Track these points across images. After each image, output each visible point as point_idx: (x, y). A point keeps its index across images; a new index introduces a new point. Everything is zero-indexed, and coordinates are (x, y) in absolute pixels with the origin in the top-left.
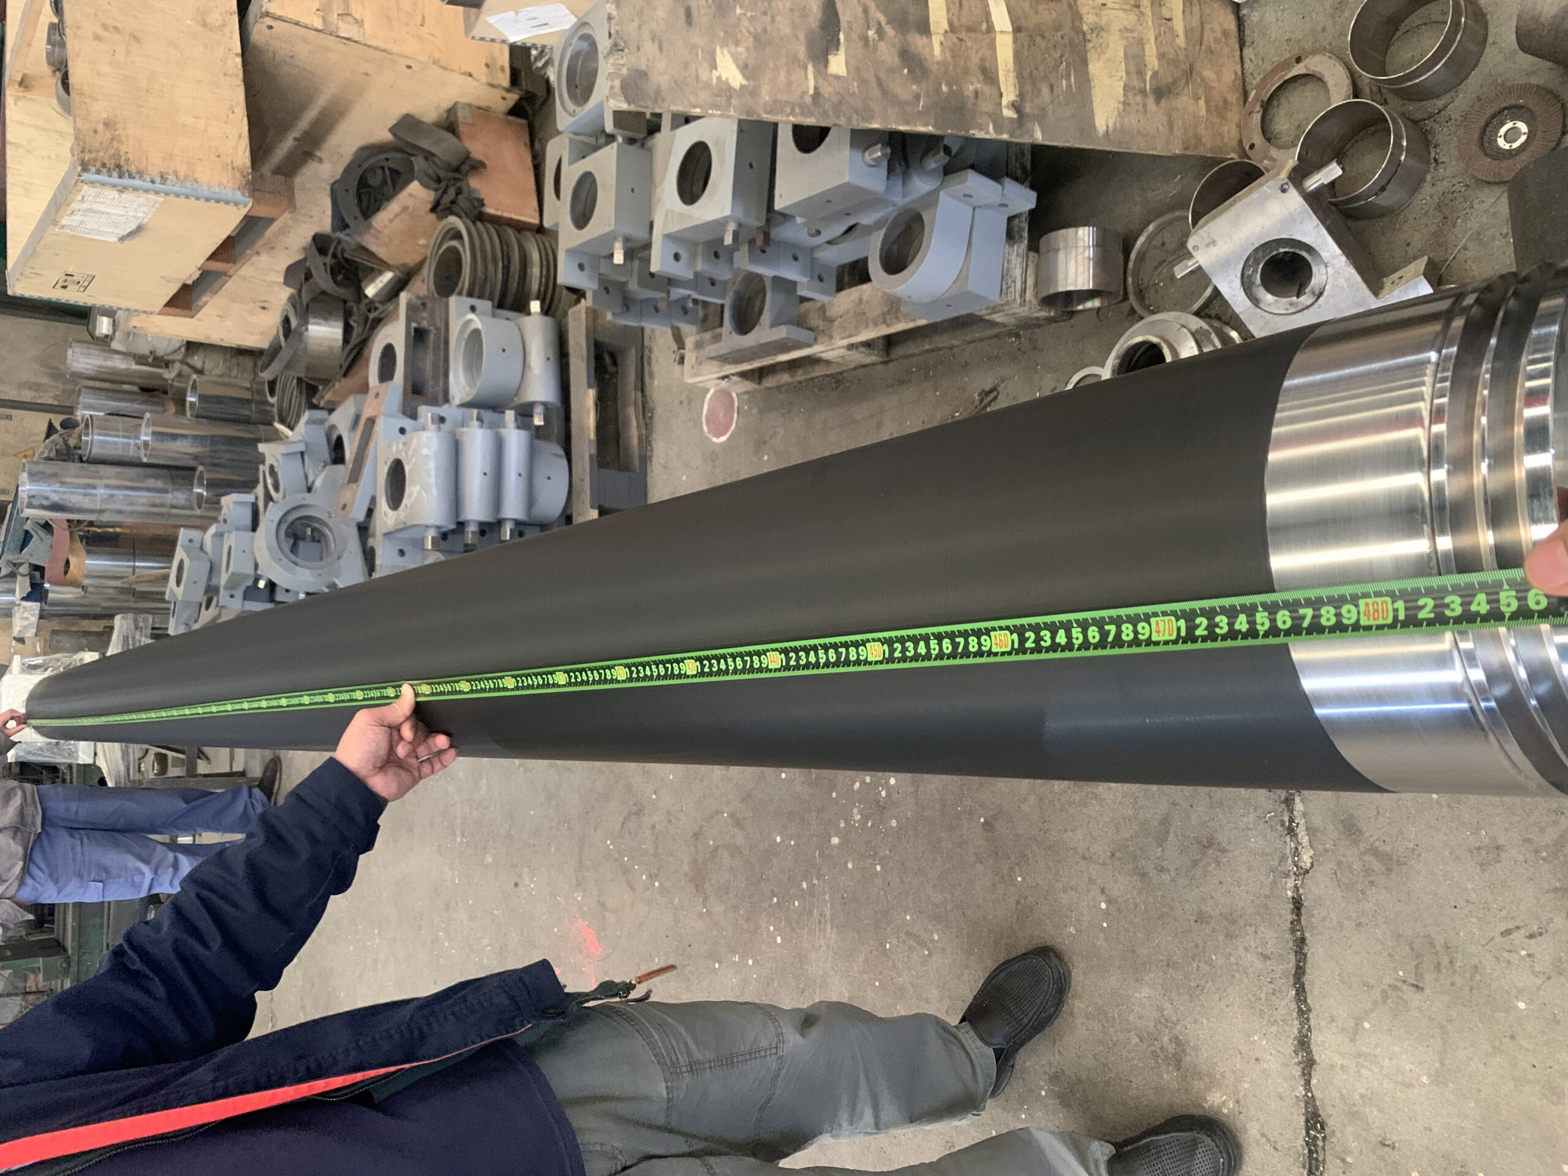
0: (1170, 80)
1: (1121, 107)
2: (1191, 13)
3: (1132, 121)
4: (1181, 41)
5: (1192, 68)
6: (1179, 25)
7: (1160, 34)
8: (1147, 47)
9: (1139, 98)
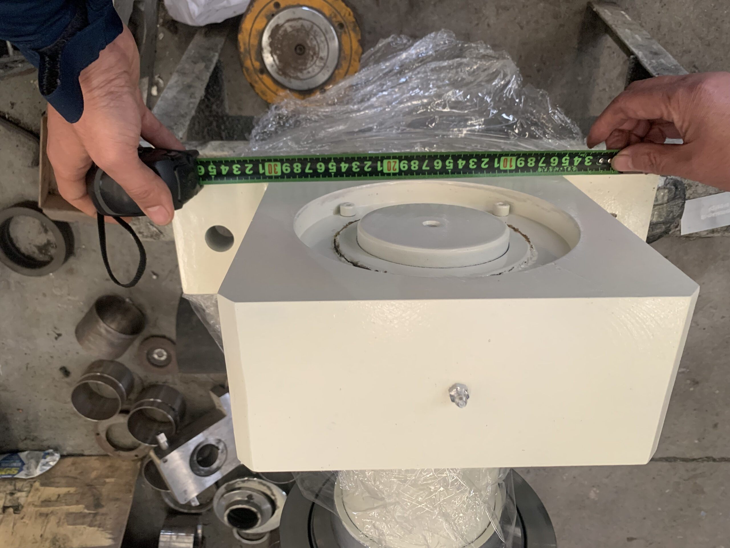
0: (91, 498)
1: (101, 529)
2: (58, 483)
3: (109, 523)
4: (72, 490)
5: (88, 485)
6: (63, 490)
7: (66, 502)
8: (71, 511)
9: (98, 518)
